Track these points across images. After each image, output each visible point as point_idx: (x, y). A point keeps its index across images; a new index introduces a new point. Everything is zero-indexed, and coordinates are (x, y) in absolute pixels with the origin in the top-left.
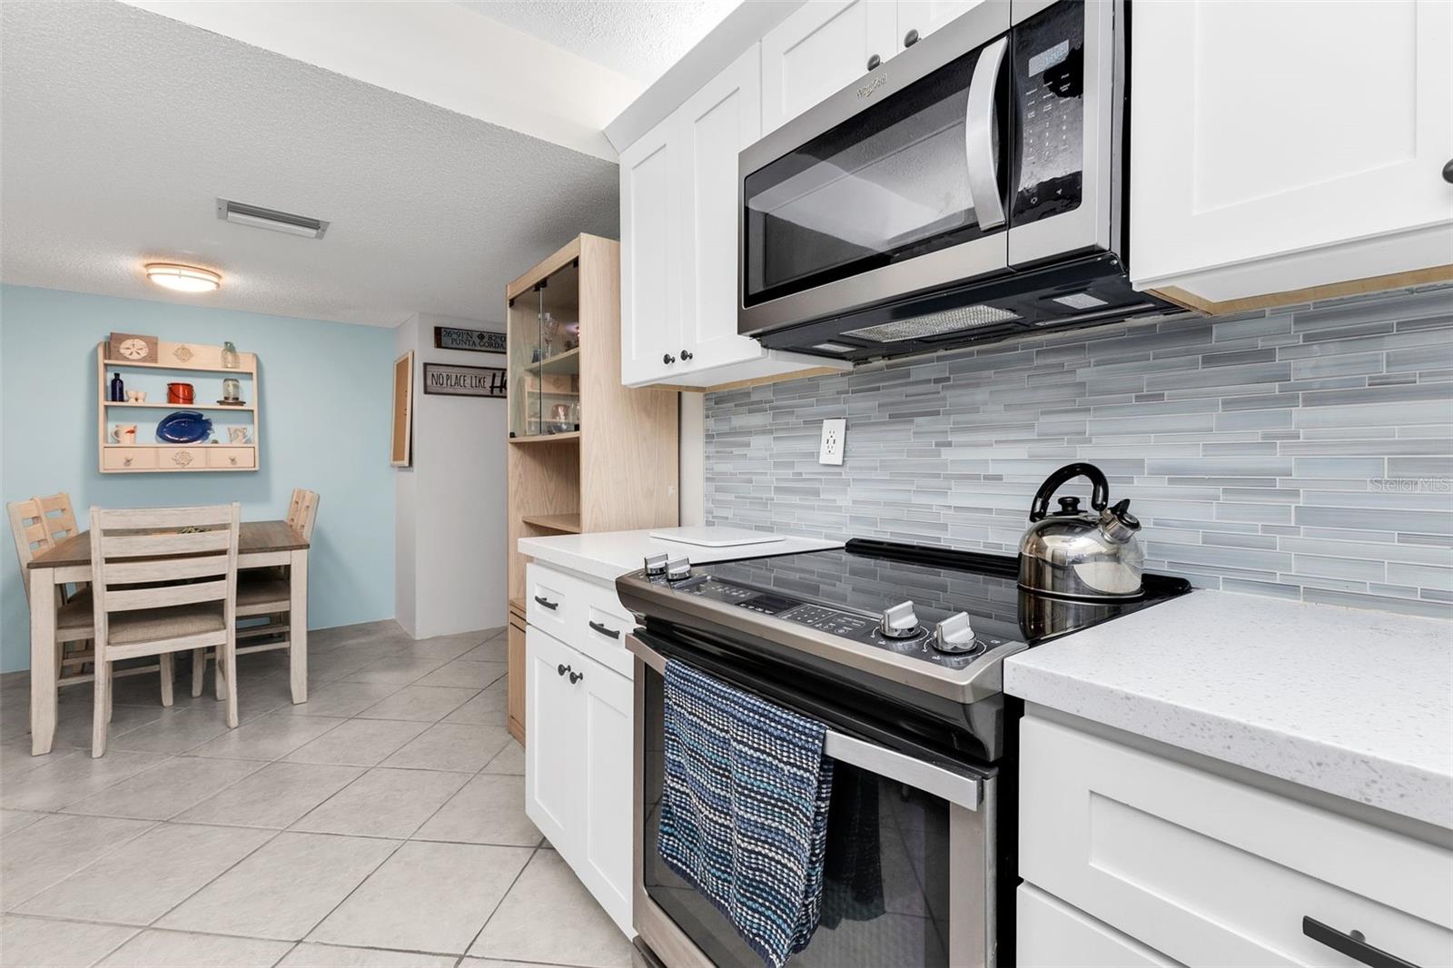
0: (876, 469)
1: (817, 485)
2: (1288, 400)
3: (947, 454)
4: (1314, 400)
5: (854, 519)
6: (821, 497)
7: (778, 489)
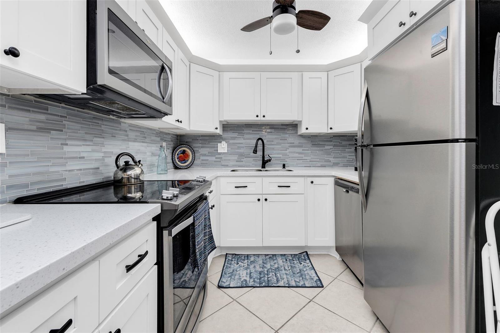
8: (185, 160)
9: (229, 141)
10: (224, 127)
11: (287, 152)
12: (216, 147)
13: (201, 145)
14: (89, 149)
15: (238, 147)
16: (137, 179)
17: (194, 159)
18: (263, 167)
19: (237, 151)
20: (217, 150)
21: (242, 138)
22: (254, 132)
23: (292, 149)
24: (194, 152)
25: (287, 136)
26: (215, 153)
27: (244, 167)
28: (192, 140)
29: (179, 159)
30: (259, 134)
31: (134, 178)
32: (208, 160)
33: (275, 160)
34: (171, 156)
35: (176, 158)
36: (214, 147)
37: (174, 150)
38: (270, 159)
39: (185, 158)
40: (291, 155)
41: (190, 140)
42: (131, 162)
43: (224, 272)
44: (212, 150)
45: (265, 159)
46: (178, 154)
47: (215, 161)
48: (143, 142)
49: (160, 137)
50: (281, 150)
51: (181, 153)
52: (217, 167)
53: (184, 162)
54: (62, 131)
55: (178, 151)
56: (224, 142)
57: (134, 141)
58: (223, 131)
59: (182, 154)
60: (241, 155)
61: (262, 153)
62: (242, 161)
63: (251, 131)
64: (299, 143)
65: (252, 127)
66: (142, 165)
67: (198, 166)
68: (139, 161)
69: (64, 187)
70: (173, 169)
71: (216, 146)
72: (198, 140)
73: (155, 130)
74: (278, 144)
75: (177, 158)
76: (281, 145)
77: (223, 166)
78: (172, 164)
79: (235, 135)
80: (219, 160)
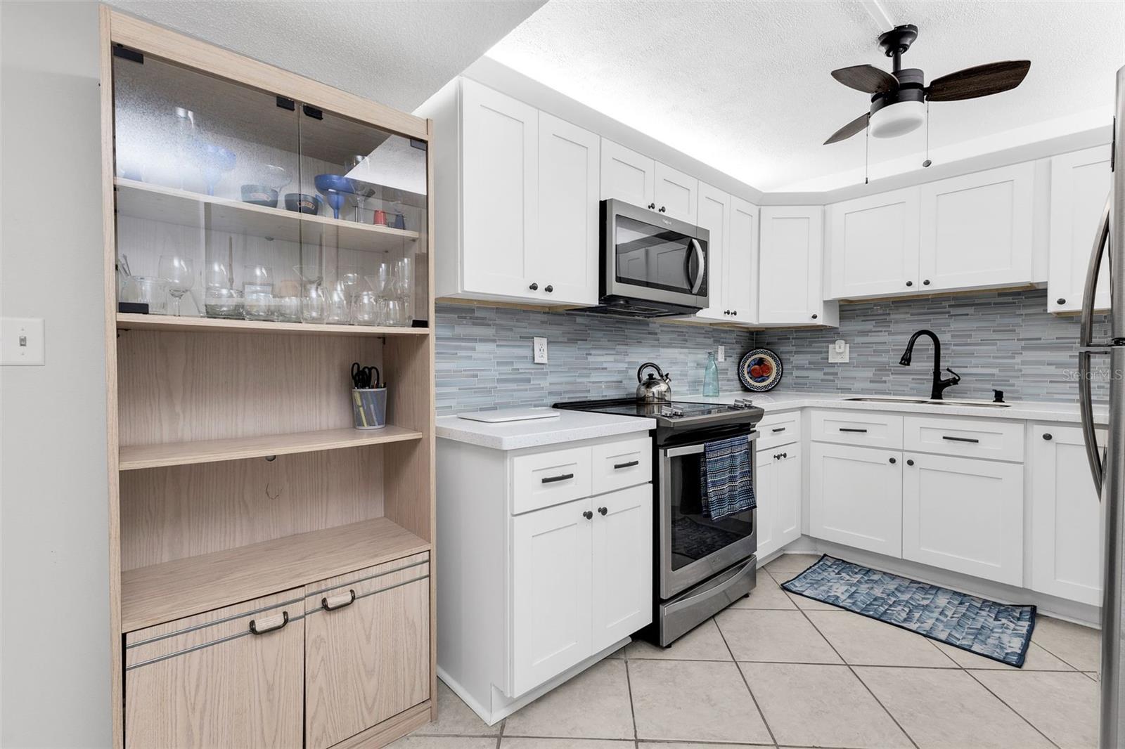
0: (561, 366)
1: (528, 376)
2: (659, 346)
3: (591, 359)
4: (663, 347)
5: (550, 393)
6: (532, 383)
7: (499, 381)
8: (762, 376)
9: (854, 340)
10: (843, 311)
11: (1018, 359)
12: (825, 352)
13: (794, 349)
14: (611, 358)
15: (874, 351)
16: (662, 399)
17: (781, 375)
18: (937, 393)
19: (870, 359)
20: (828, 359)
21: (885, 331)
22: (916, 318)
23: (1030, 355)
24: (780, 362)
25: (1019, 320)
26: (824, 364)
27: (890, 394)
28: (779, 339)
29: (751, 374)
30: (930, 320)
31: (658, 398)
32: (808, 377)
33: (976, 380)
34: (736, 368)
35: (746, 372)
36: (821, 352)
37: (742, 357)
38: (957, 378)
39: (763, 372)
40: (1027, 370)
41: (774, 340)
42: (656, 376)
43: (803, 575)
44: (817, 358)
45: (943, 378)
46: (749, 366)
47: (822, 380)
48: (681, 347)
49: (713, 337)
50: (994, 357)
51: (755, 364)
52: (826, 392)
53: (760, 379)
54: (586, 340)
55: (750, 360)
56: (841, 343)
57: (667, 347)
58: (840, 318)
59: (756, 366)
60: (882, 369)
61: (933, 364)
62: (885, 382)
63: (909, 315)
64: (1057, 338)
65: (910, 306)
66: (670, 380)
67: (788, 387)
68: (667, 375)
69: (588, 399)
70: (741, 392)
71: (825, 350)
72: (789, 339)
73: (703, 328)
74: (984, 342)
75: (748, 373)
76: (996, 344)
77: (840, 391)
78: (738, 381)
79: (869, 326)
80: (831, 377)
